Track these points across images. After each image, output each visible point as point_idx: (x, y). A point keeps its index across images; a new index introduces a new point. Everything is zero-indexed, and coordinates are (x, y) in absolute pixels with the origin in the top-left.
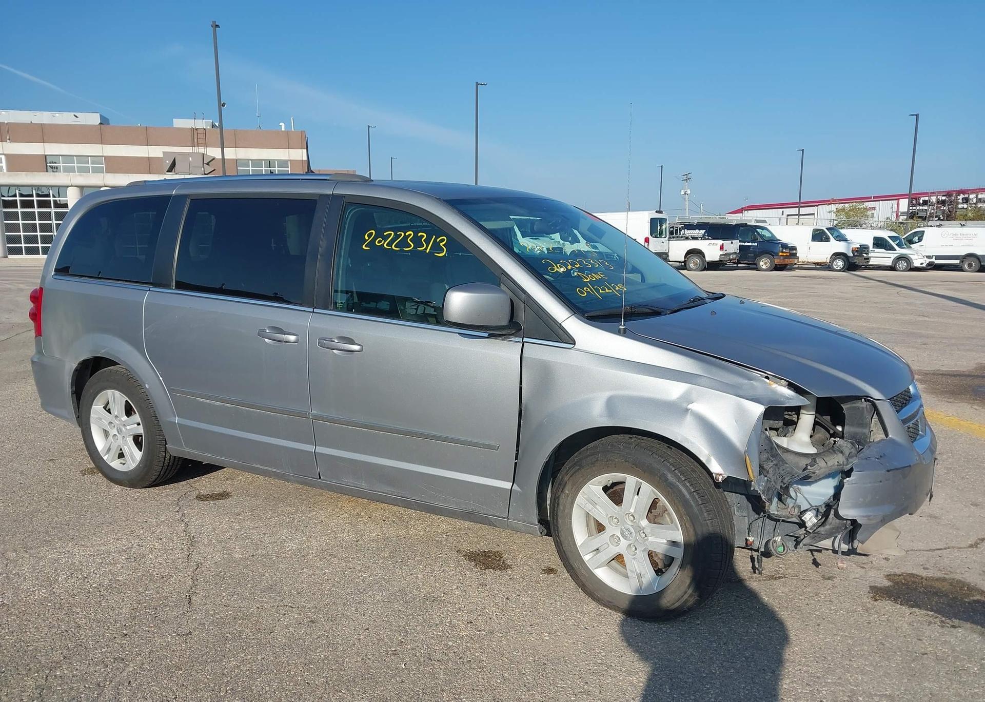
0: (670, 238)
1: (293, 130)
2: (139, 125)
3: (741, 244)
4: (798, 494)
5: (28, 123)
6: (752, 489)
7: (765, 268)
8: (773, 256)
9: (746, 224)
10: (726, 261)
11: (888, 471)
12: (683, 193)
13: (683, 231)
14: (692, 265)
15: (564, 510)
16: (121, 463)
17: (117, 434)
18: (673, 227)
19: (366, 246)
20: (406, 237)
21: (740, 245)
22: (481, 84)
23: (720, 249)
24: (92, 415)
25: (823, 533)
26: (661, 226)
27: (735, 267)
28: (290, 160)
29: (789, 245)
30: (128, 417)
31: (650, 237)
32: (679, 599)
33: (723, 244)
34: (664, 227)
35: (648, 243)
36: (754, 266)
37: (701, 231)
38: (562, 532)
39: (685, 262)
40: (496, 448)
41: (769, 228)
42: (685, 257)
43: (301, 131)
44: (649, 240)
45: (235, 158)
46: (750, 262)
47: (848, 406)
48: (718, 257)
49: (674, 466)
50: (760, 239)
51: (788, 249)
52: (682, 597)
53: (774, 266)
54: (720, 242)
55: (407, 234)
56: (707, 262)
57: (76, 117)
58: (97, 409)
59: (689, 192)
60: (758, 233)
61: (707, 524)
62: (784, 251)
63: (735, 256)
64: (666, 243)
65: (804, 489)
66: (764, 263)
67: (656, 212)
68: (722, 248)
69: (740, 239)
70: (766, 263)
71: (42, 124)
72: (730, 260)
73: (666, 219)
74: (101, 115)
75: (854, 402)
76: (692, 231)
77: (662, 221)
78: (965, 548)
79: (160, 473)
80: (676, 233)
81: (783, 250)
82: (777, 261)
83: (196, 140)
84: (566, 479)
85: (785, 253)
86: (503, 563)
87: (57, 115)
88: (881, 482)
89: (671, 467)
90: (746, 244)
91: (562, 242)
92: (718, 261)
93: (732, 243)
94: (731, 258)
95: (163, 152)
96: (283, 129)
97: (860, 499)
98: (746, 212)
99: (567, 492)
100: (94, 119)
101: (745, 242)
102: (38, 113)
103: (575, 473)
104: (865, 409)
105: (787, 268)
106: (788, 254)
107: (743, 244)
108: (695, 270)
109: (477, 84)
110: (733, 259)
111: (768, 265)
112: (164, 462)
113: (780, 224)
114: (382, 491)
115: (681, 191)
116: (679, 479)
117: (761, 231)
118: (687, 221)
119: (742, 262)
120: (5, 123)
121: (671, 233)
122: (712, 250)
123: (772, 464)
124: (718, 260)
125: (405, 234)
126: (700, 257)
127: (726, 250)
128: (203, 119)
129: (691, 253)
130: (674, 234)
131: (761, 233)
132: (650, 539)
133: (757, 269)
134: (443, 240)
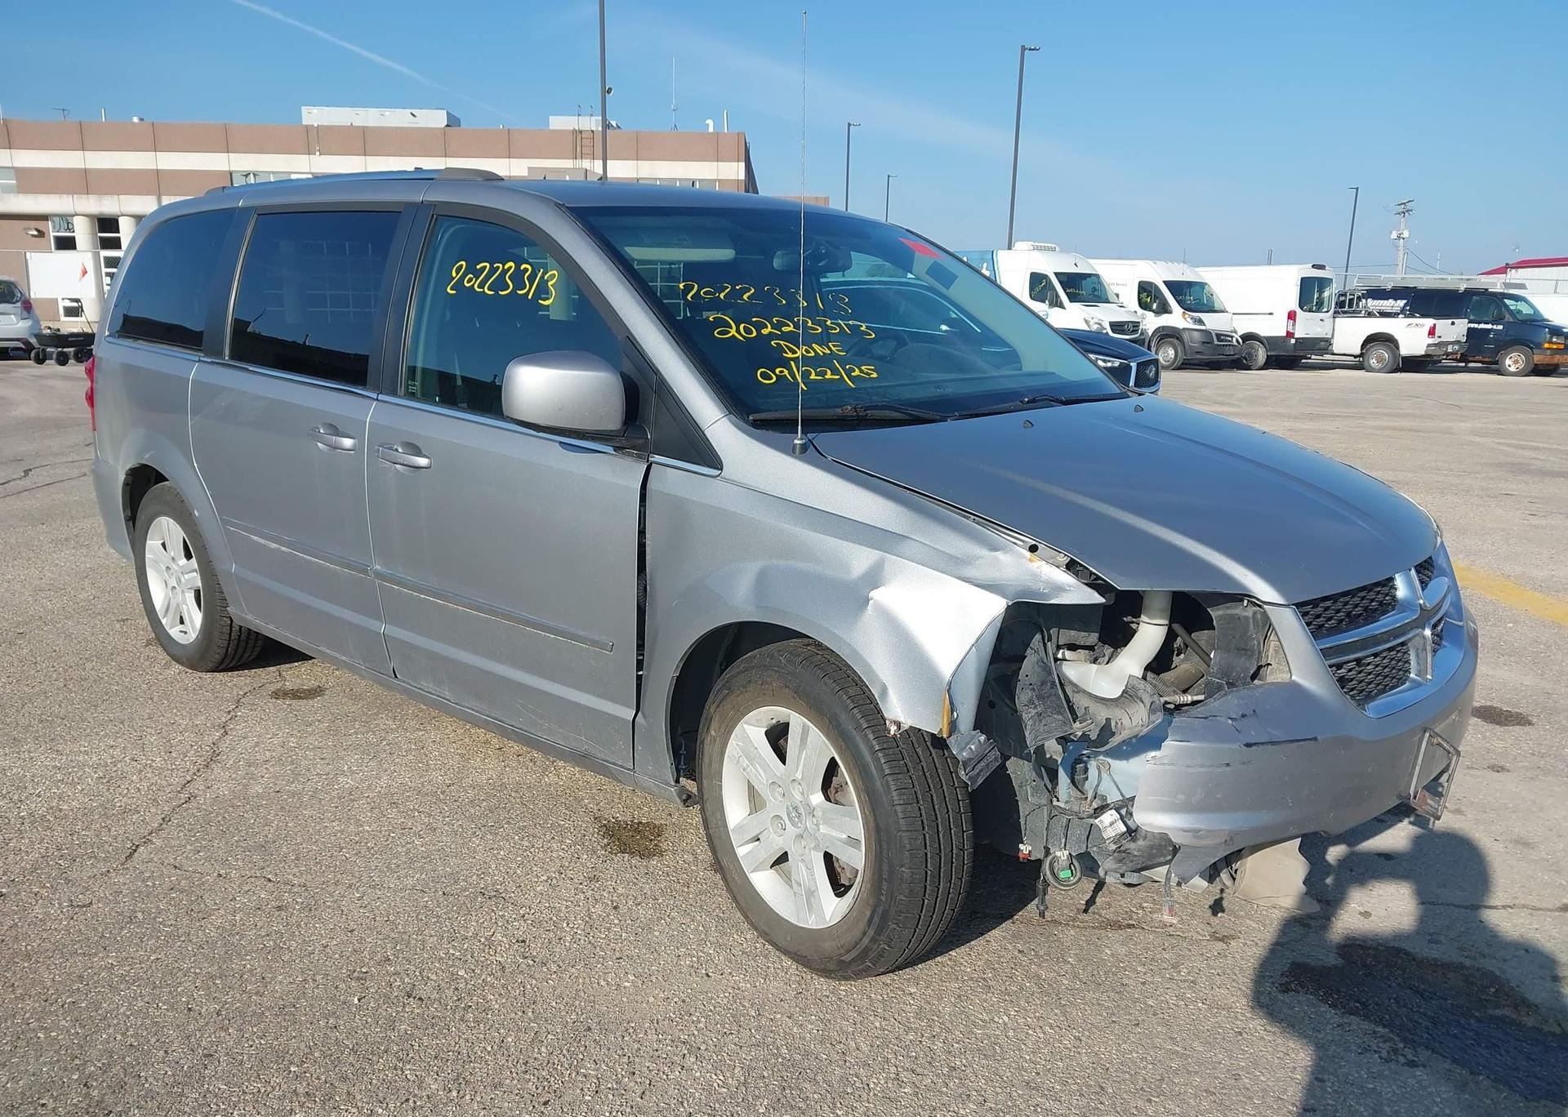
0: (1335, 312)
1: (726, 131)
2: (501, 127)
3: (1472, 325)
4: (1104, 775)
5: (348, 126)
6: (1048, 756)
7: (1514, 370)
8: (1531, 348)
9: (1487, 290)
10: (1439, 356)
11: (1248, 745)
12: (1394, 235)
13: (1364, 301)
14: (1373, 362)
15: (710, 765)
16: (181, 632)
17: (176, 586)
18: (1344, 295)
19: (451, 289)
20: (505, 272)
21: (1469, 329)
22: (1030, 49)
23: (1429, 334)
24: (148, 556)
25: (1136, 853)
26: (1321, 292)
27: (1461, 367)
28: (719, 181)
29: (1565, 330)
30: (188, 560)
31: (1299, 310)
32: (857, 944)
33: (1435, 325)
34: (1326, 294)
35: (1295, 321)
36: (1493, 367)
37: (1399, 301)
38: (708, 802)
39: (1362, 355)
40: (609, 648)
41: (1530, 298)
42: (1363, 346)
43: (738, 134)
44: (1295, 315)
45: (635, 176)
46: (1487, 359)
47: (1220, 612)
48: (1425, 348)
49: (853, 702)
50: (1508, 318)
51: (1563, 338)
52: (861, 939)
53: (1531, 366)
54: (1429, 322)
55: (506, 267)
56: (1402, 358)
57: (414, 115)
58: (153, 544)
59: (1406, 234)
60: (1507, 307)
61: (896, 812)
62: (1554, 340)
63: (1457, 347)
64: (1328, 322)
65: (1117, 765)
66: (1513, 361)
67: (1313, 266)
68: (1432, 332)
69: (1472, 317)
70: (1516, 362)
71: (363, 127)
72: (1448, 354)
73: (1331, 280)
74: (448, 113)
75: (1229, 605)
76: (1382, 301)
77: (1323, 283)
78: (1549, 910)
79: (227, 651)
80: (1350, 306)
81: (1551, 338)
82: (1538, 358)
83: (579, 149)
84: (712, 710)
85: (1556, 343)
86: (656, 845)
87: (387, 113)
88: (1228, 765)
89: (849, 701)
90: (1482, 326)
91: (1140, 311)
92: (1422, 356)
93: (1453, 323)
94: (1449, 351)
95: (529, 168)
96: (711, 130)
97: (1180, 796)
98: (1514, 271)
99: (713, 732)
100: (437, 119)
101: (1479, 323)
102: (361, 111)
103: (722, 700)
104: (1251, 621)
105: (1559, 371)
106: (1562, 347)
107: (1476, 326)
108: (1379, 371)
109: (1024, 49)
110: (1452, 353)
111: (1521, 365)
112: (230, 634)
113: (1555, 292)
114: (470, 706)
115: (1391, 233)
116: (858, 727)
117: (1514, 303)
118: (1374, 284)
119: (1471, 359)
120: (313, 126)
121: (1340, 304)
122: (1413, 335)
123: (1033, 712)
124: (1423, 353)
125: (503, 267)
126: (1389, 347)
127: (1440, 337)
128: (592, 115)
129: (1372, 340)
130: (1346, 306)
131: (1512, 308)
132: (823, 829)
133: (1499, 372)
134: (553, 276)
